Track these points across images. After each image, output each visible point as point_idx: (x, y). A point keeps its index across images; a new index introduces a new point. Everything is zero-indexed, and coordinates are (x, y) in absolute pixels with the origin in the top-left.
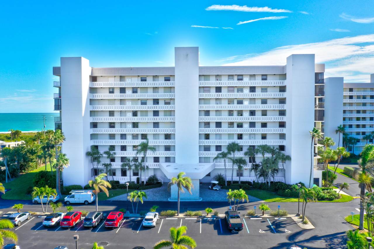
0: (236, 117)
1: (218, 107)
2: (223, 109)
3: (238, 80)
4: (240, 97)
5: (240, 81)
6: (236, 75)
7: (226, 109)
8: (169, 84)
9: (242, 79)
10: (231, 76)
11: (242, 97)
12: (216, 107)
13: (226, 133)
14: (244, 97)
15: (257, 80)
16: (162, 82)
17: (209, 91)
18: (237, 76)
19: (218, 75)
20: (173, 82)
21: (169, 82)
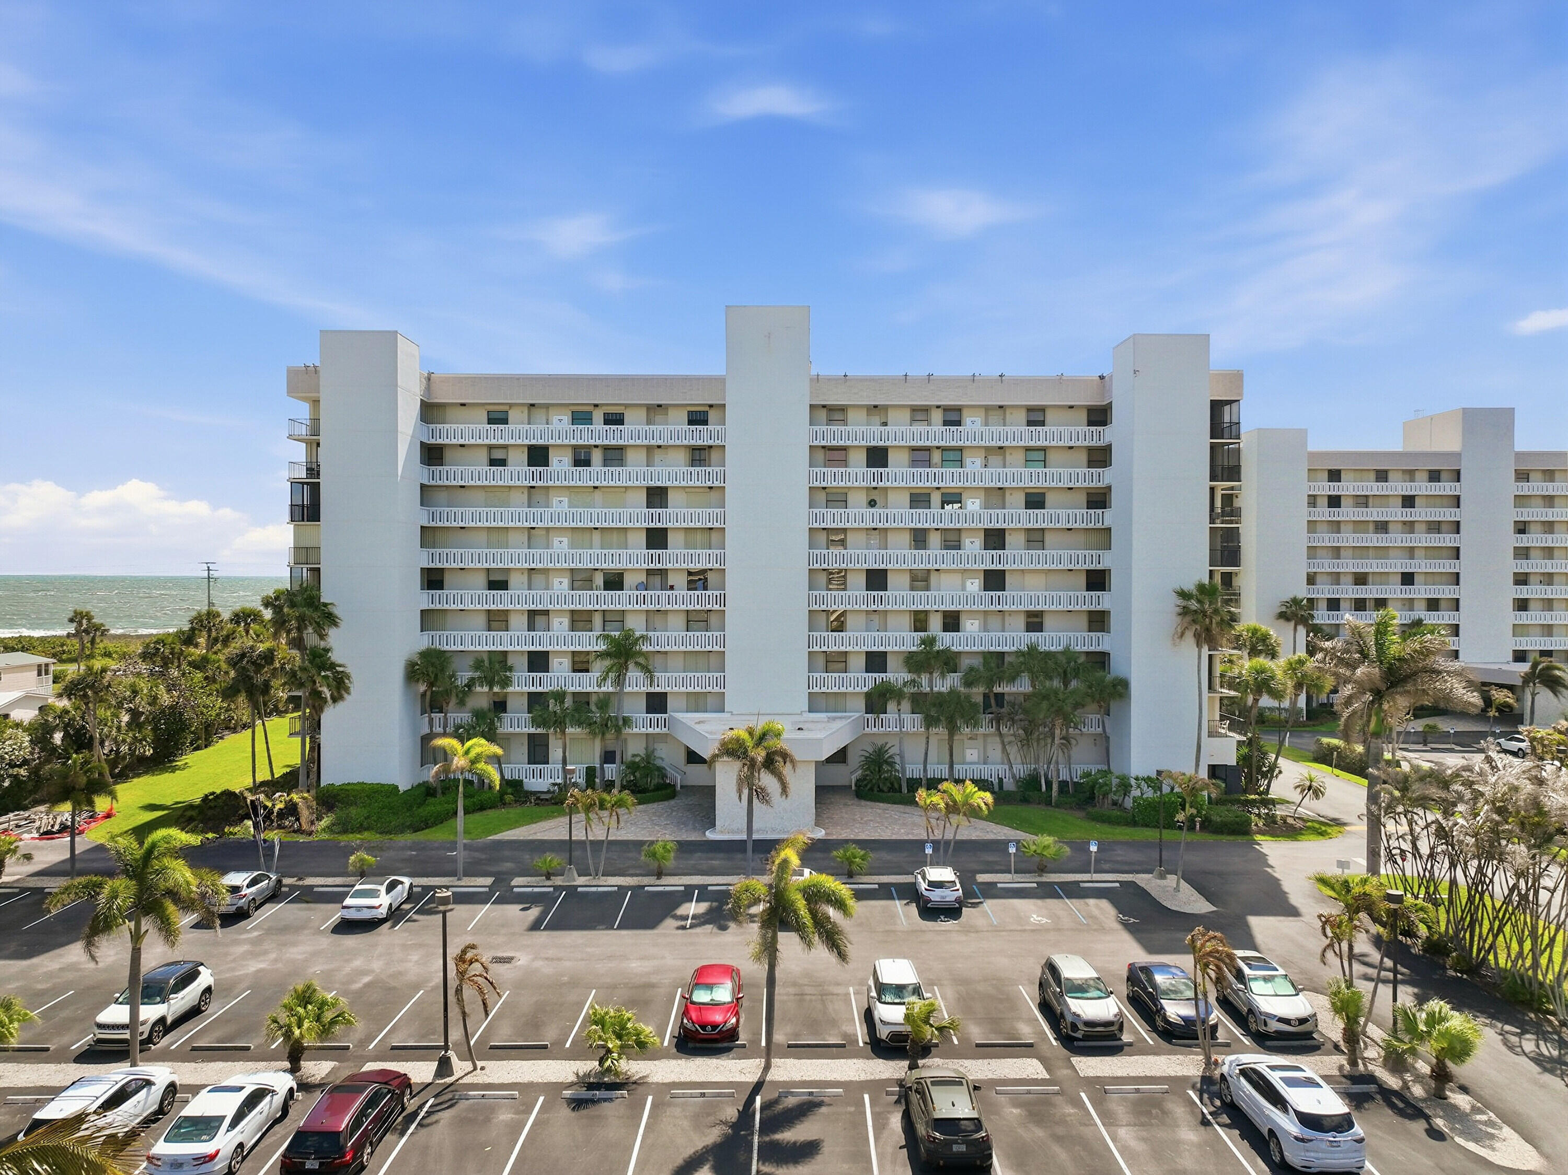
0: (938, 552)
1: (876, 518)
2: (894, 525)
3: (946, 423)
4: (953, 485)
5: (953, 428)
6: (938, 407)
7: (902, 525)
8: (705, 435)
9: (958, 423)
10: (920, 413)
11: (960, 484)
12: (868, 518)
13: (903, 607)
14: (967, 485)
15: (1011, 425)
16: (678, 427)
17: (845, 463)
18: (940, 411)
19: (875, 407)
20: (718, 428)
21: (705, 427)
